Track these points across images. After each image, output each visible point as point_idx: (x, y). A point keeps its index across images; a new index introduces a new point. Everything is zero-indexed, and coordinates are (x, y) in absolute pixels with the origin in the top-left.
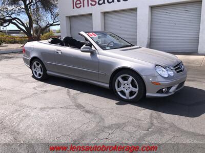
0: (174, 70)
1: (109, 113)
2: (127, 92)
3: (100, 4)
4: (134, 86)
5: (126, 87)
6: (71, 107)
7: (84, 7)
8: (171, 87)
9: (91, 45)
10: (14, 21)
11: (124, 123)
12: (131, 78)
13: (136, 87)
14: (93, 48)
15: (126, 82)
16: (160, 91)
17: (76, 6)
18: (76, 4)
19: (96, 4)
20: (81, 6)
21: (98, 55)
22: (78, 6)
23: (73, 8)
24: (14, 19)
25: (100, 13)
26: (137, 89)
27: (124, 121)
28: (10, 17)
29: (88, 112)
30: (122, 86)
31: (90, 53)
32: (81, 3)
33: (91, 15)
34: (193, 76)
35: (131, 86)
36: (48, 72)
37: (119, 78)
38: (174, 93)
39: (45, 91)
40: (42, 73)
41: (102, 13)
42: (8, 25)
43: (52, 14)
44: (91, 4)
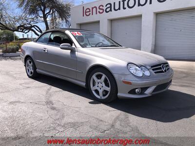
0: (151, 70)
1: (74, 111)
2: (101, 92)
3: (107, 12)
4: (107, 85)
5: (100, 86)
6: (40, 103)
7: (92, 14)
8: (148, 87)
9: (71, 42)
10: (33, 28)
11: (82, 123)
12: (104, 76)
13: (109, 87)
14: (73, 46)
15: (99, 80)
16: (132, 92)
17: (86, 14)
18: (86, 12)
19: (103, 12)
20: (90, 14)
21: (76, 53)
22: (88, 14)
23: (83, 16)
24: (34, 26)
25: (107, 20)
26: (110, 88)
27: (83, 120)
28: (29, 24)
29: (53, 109)
30: (96, 85)
31: (70, 51)
32: (90, 11)
33: (98, 22)
34: (189, 82)
35: (104, 85)
36: (37, 70)
37: (94, 77)
38: (150, 95)
39: (28, 87)
40: (33, 72)
41: (108, 20)
42: (29, 32)
43: (66, 22)
44: (99, 12)
